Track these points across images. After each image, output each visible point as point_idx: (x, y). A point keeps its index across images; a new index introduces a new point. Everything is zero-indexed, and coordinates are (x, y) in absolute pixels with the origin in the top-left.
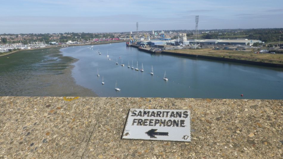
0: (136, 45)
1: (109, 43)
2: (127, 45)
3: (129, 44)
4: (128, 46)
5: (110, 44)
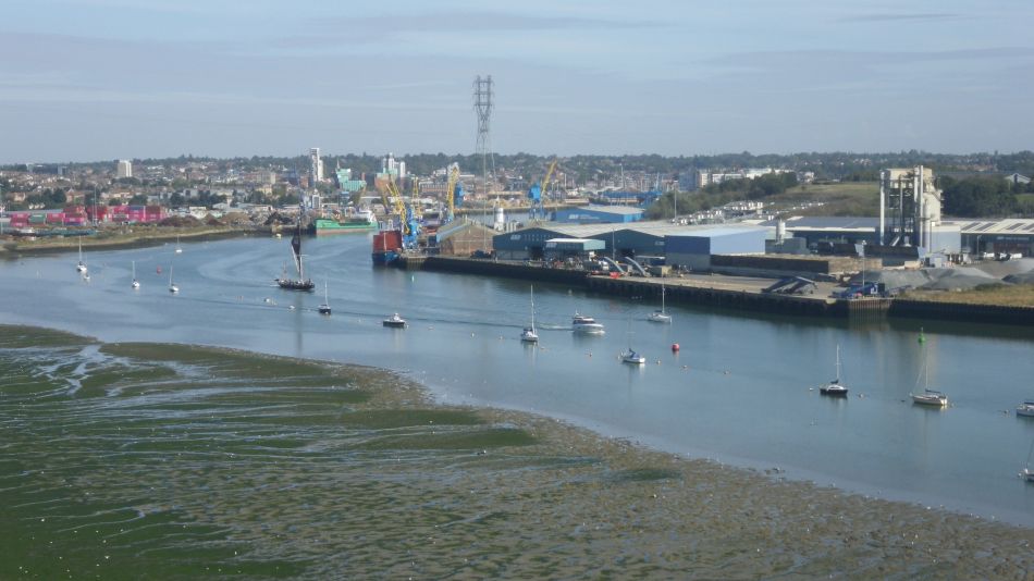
2: (377, 257)
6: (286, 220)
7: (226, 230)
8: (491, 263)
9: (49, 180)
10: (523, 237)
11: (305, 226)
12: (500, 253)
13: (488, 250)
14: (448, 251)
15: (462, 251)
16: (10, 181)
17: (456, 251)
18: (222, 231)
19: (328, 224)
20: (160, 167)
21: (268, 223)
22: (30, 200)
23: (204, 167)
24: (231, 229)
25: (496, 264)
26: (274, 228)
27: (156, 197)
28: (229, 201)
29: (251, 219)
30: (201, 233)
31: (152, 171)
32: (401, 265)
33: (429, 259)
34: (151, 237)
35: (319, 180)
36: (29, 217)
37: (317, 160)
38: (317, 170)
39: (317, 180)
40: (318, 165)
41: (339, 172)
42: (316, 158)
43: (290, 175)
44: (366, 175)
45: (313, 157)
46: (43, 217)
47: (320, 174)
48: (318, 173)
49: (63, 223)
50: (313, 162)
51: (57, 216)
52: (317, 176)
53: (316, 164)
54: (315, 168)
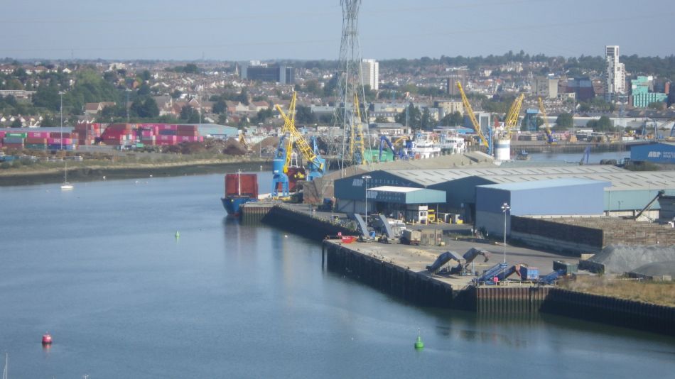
0: (327, 207)
1: (58, 178)
2: (227, 203)
3: (252, 193)
4: (237, 216)
5: (67, 187)
10: (365, 183)
35: (617, 90)
36: (6, 136)
37: (614, 63)
38: (614, 77)
39: (614, 90)
40: (616, 69)
41: (635, 81)
42: (613, 60)
43: (578, 84)
44: (670, 85)
45: (609, 59)
46: (21, 137)
47: (618, 82)
48: (616, 81)
49: (46, 145)
50: (608, 66)
51: (39, 135)
52: (614, 85)
53: (613, 68)
54: (611, 74)
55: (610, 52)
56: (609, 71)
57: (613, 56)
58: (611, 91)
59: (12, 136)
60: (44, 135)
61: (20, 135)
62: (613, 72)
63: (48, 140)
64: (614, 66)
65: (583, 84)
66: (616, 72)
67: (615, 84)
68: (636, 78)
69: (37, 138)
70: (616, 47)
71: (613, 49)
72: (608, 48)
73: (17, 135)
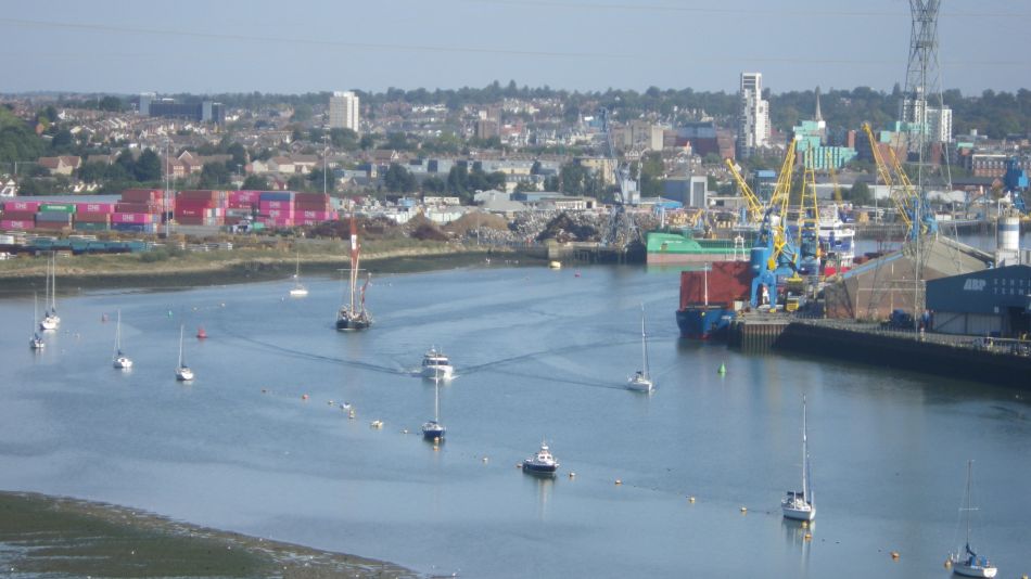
6: (584, 232)
7: (445, 250)
8: (911, 341)
9: (160, 130)
10: (989, 288)
11: (623, 245)
12: (940, 320)
13: (918, 310)
14: (843, 311)
15: (869, 314)
16: (75, 130)
17: (860, 312)
18: (435, 251)
19: (675, 243)
20: (440, 108)
21: (543, 237)
22: (84, 174)
23: (532, 110)
24: (459, 247)
25: (920, 344)
26: (553, 247)
27: (363, 174)
28: (511, 186)
29: (512, 227)
30: (385, 255)
31: (416, 116)
32: (731, 339)
33: (793, 326)
34: (267, 260)
35: (759, 143)
36: (39, 209)
37: (755, 100)
38: (754, 121)
39: (754, 143)
40: (757, 110)
41: (800, 128)
42: (754, 96)
43: (696, 132)
44: (856, 135)
45: (747, 94)
46: (67, 211)
47: (760, 131)
48: (757, 128)
49: (108, 224)
50: (745, 105)
51: (96, 208)
52: (754, 135)
53: (753, 109)
54: (749, 118)
55: (749, 83)
56: (747, 112)
57: (753, 88)
58: (751, 145)
59: (52, 211)
60: (105, 208)
61: (64, 208)
62: (753, 114)
63: (111, 217)
64: (755, 104)
65: (703, 133)
66: (758, 115)
67: (757, 133)
68: (799, 124)
69: (92, 213)
70: (758, 75)
71: (754, 78)
72: (746, 78)
73: (59, 208)
